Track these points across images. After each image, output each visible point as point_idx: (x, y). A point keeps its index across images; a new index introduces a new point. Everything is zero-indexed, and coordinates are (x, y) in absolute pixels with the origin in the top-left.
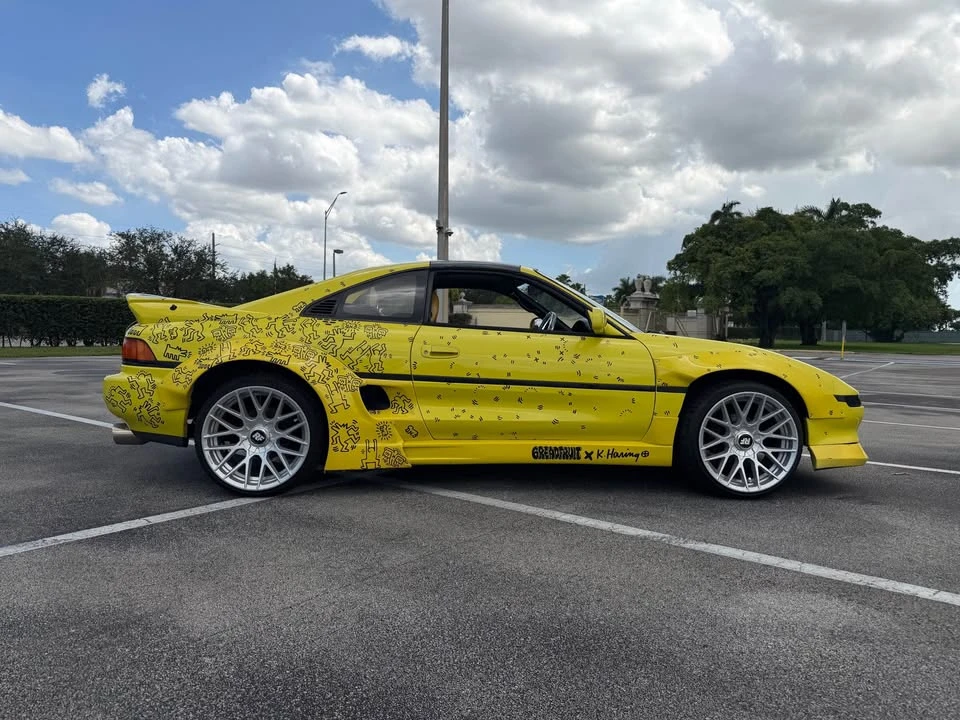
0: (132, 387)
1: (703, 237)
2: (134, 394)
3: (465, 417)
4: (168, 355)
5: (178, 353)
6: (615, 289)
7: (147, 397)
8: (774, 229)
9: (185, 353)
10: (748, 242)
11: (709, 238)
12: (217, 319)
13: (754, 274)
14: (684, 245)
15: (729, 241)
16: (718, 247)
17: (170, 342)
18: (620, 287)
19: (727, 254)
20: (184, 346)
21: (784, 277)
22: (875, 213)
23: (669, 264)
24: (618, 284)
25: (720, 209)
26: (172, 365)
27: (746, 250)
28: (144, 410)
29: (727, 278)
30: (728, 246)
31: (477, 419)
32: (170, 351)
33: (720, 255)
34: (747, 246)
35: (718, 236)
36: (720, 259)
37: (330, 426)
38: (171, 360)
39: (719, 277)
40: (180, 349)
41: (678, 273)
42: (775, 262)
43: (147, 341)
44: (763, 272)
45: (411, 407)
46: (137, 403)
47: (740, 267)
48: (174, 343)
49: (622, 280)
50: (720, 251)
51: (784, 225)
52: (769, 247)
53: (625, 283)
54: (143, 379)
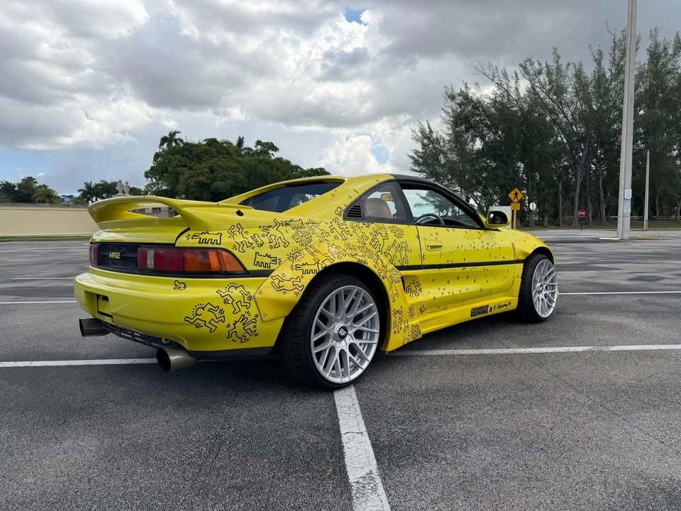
0: (226, 302)
1: (173, 155)
2: (228, 309)
3: (446, 294)
4: (258, 264)
5: (268, 260)
6: (80, 191)
7: (244, 310)
8: (219, 153)
9: (275, 260)
10: (205, 161)
11: (177, 156)
12: (287, 224)
13: (212, 183)
14: (155, 160)
15: (192, 159)
16: (184, 164)
17: (257, 249)
18: (84, 189)
19: (191, 168)
20: (274, 253)
21: (231, 187)
22: (276, 149)
23: (146, 173)
24: (83, 187)
25: (167, 135)
26: (266, 274)
27: (204, 166)
28: (239, 325)
29: (193, 186)
30: (190, 163)
31: (451, 294)
32: (259, 259)
33: (186, 169)
34: (204, 164)
35: (183, 156)
36: (187, 173)
37: (392, 313)
38: (262, 268)
39: (187, 185)
40: (269, 256)
41: (154, 180)
42: (225, 176)
43: (233, 251)
44: (218, 182)
45: (420, 290)
46: (230, 318)
47: (201, 178)
48: (263, 251)
49: (85, 183)
50: (185, 166)
51: (225, 152)
52: (220, 166)
53: (88, 186)
54: (236, 293)
